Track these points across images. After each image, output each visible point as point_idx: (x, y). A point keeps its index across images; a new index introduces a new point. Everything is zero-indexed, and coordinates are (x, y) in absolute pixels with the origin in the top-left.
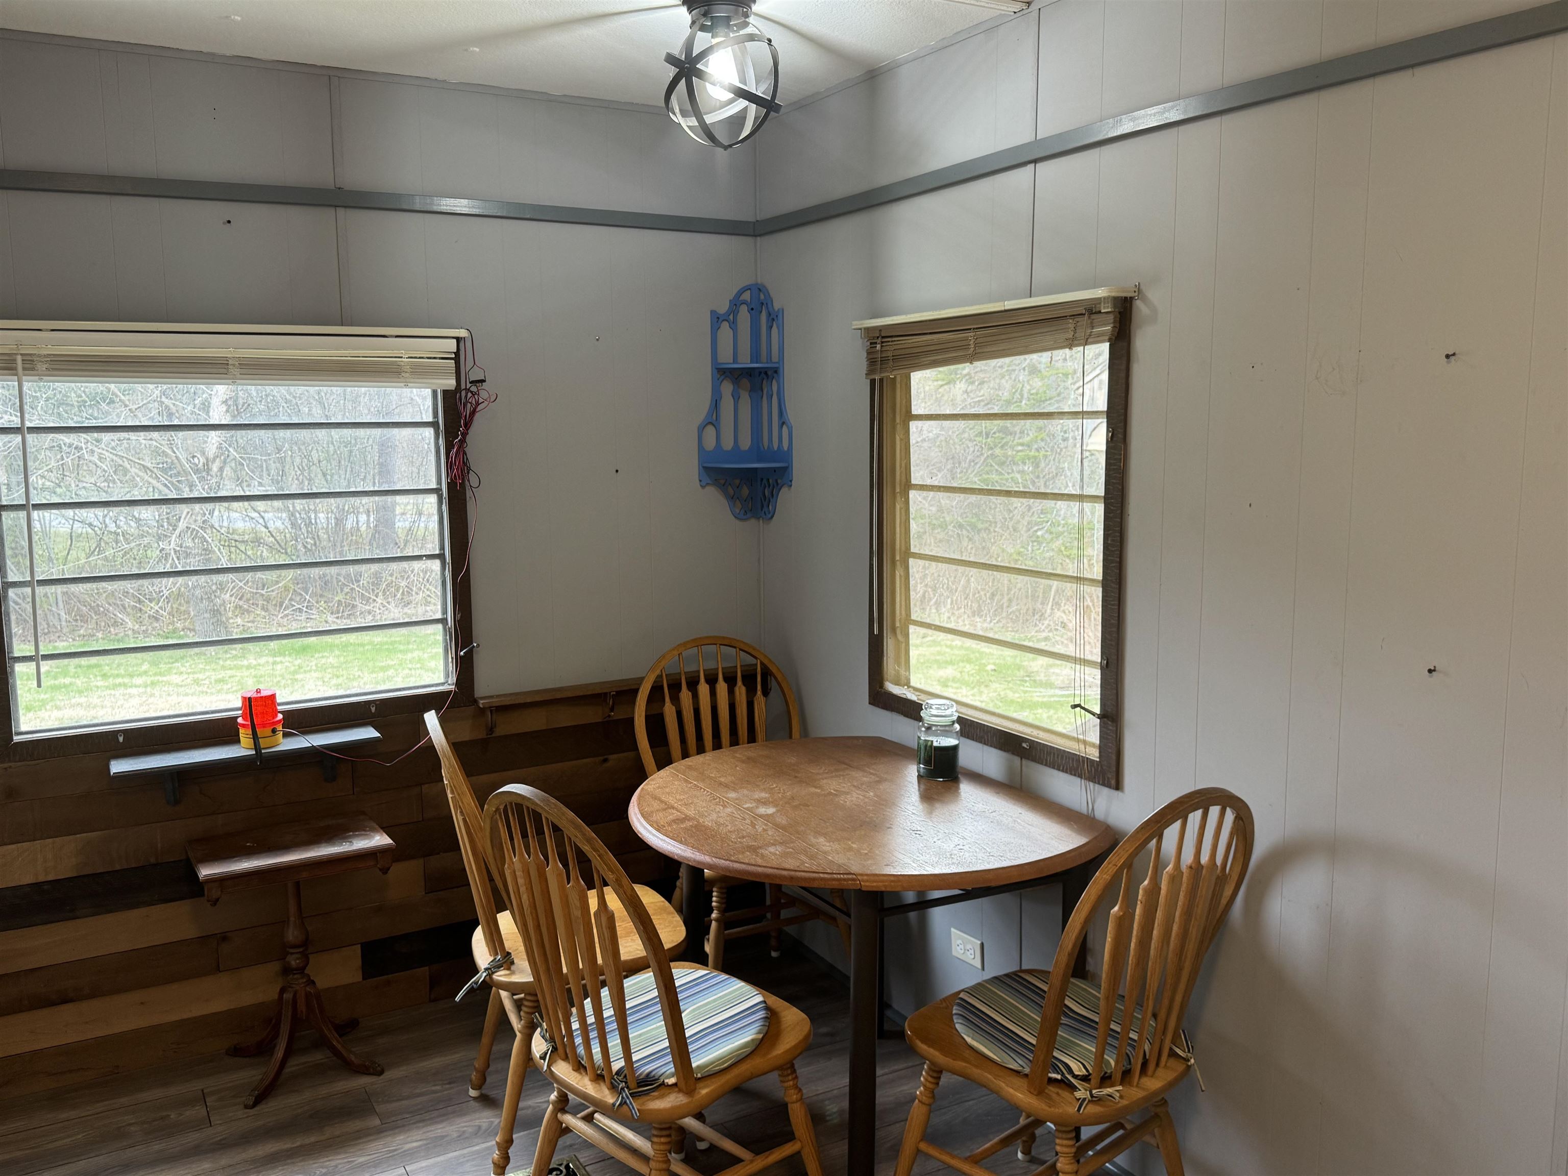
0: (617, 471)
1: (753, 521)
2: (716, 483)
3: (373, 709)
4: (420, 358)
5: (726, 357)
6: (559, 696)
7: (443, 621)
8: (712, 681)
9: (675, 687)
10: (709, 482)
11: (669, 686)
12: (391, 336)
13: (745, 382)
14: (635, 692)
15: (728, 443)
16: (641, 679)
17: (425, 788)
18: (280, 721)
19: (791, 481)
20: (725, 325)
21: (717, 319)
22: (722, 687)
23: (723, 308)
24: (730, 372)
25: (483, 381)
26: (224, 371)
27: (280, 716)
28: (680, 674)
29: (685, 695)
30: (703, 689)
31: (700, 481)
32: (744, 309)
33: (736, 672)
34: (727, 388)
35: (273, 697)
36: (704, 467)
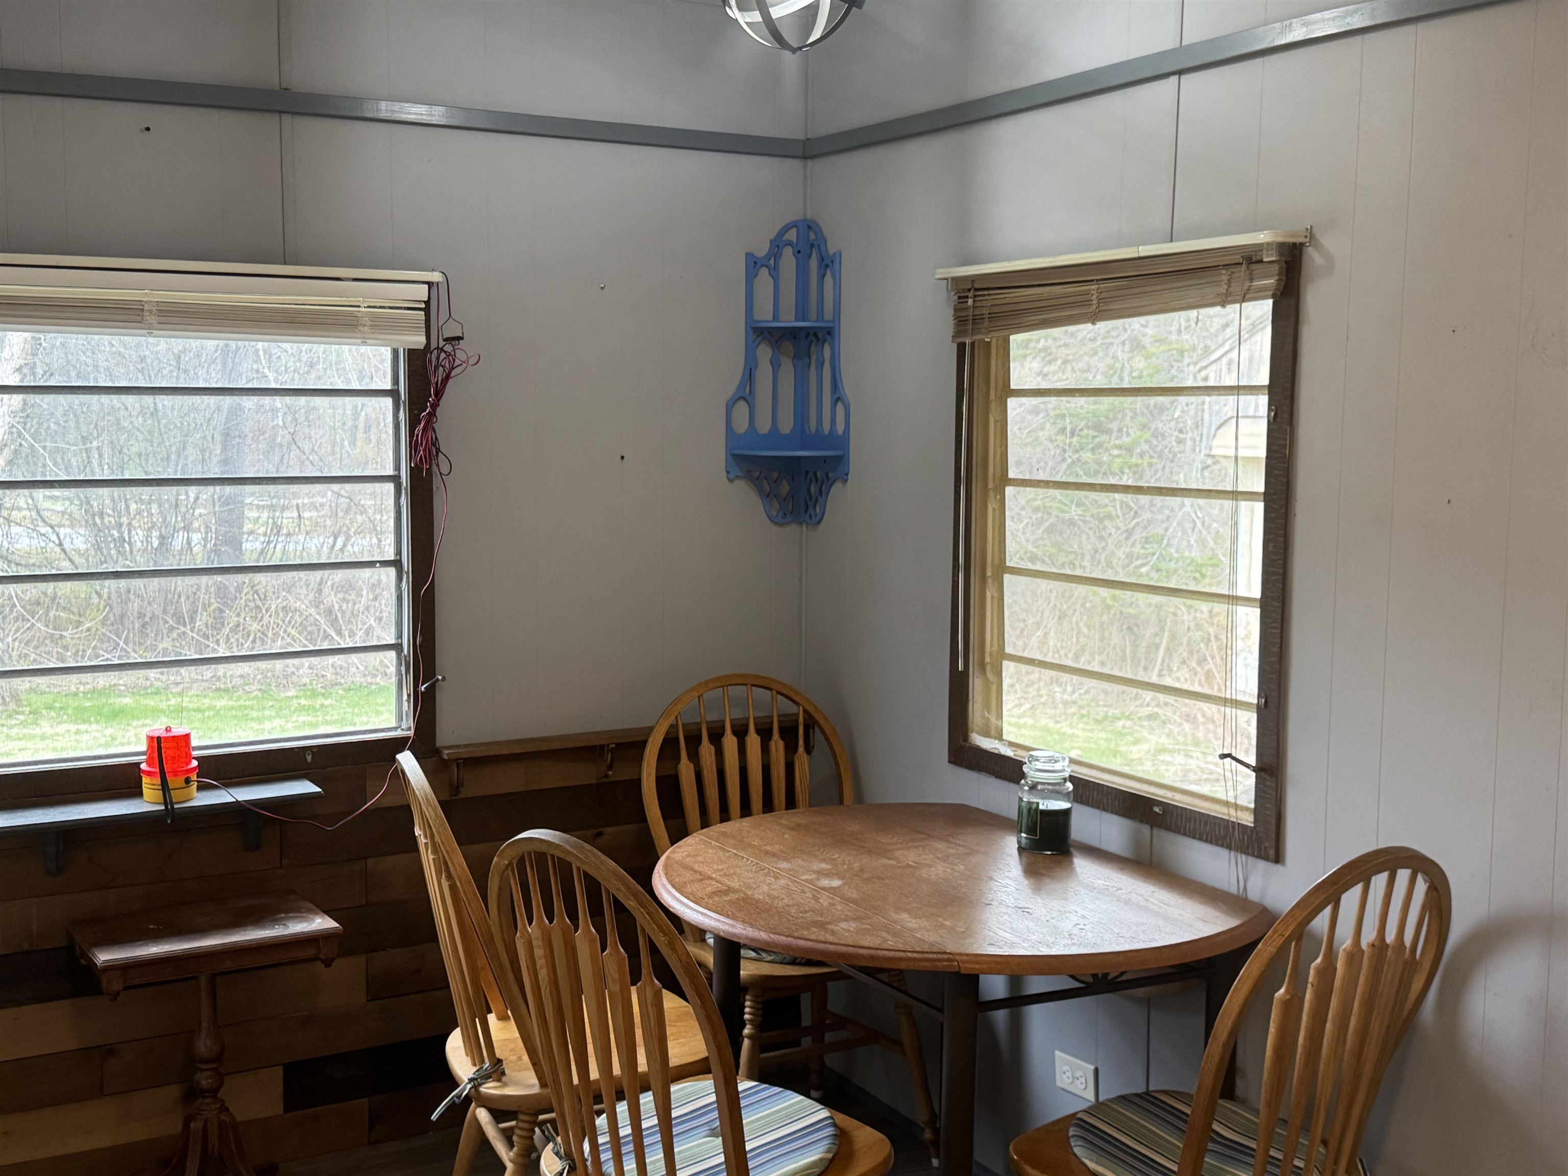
0: (622, 458)
1: (794, 527)
2: (748, 476)
3: (309, 758)
4: (381, 307)
5: (764, 314)
6: (543, 747)
7: (397, 647)
8: (741, 733)
9: (694, 741)
10: (740, 474)
11: (686, 738)
12: (348, 279)
13: (788, 346)
14: (642, 745)
15: (764, 425)
16: (650, 729)
17: (370, 862)
18: (194, 769)
19: (847, 475)
20: (764, 272)
21: (753, 264)
22: (753, 741)
23: (762, 249)
24: (769, 333)
25: (460, 338)
26: (139, 318)
27: (195, 763)
28: (699, 724)
29: (707, 750)
30: (730, 742)
31: (728, 472)
32: (788, 252)
33: (772, 723)
34: (764, 353)
35: (187, 737)
36: (733, 455)
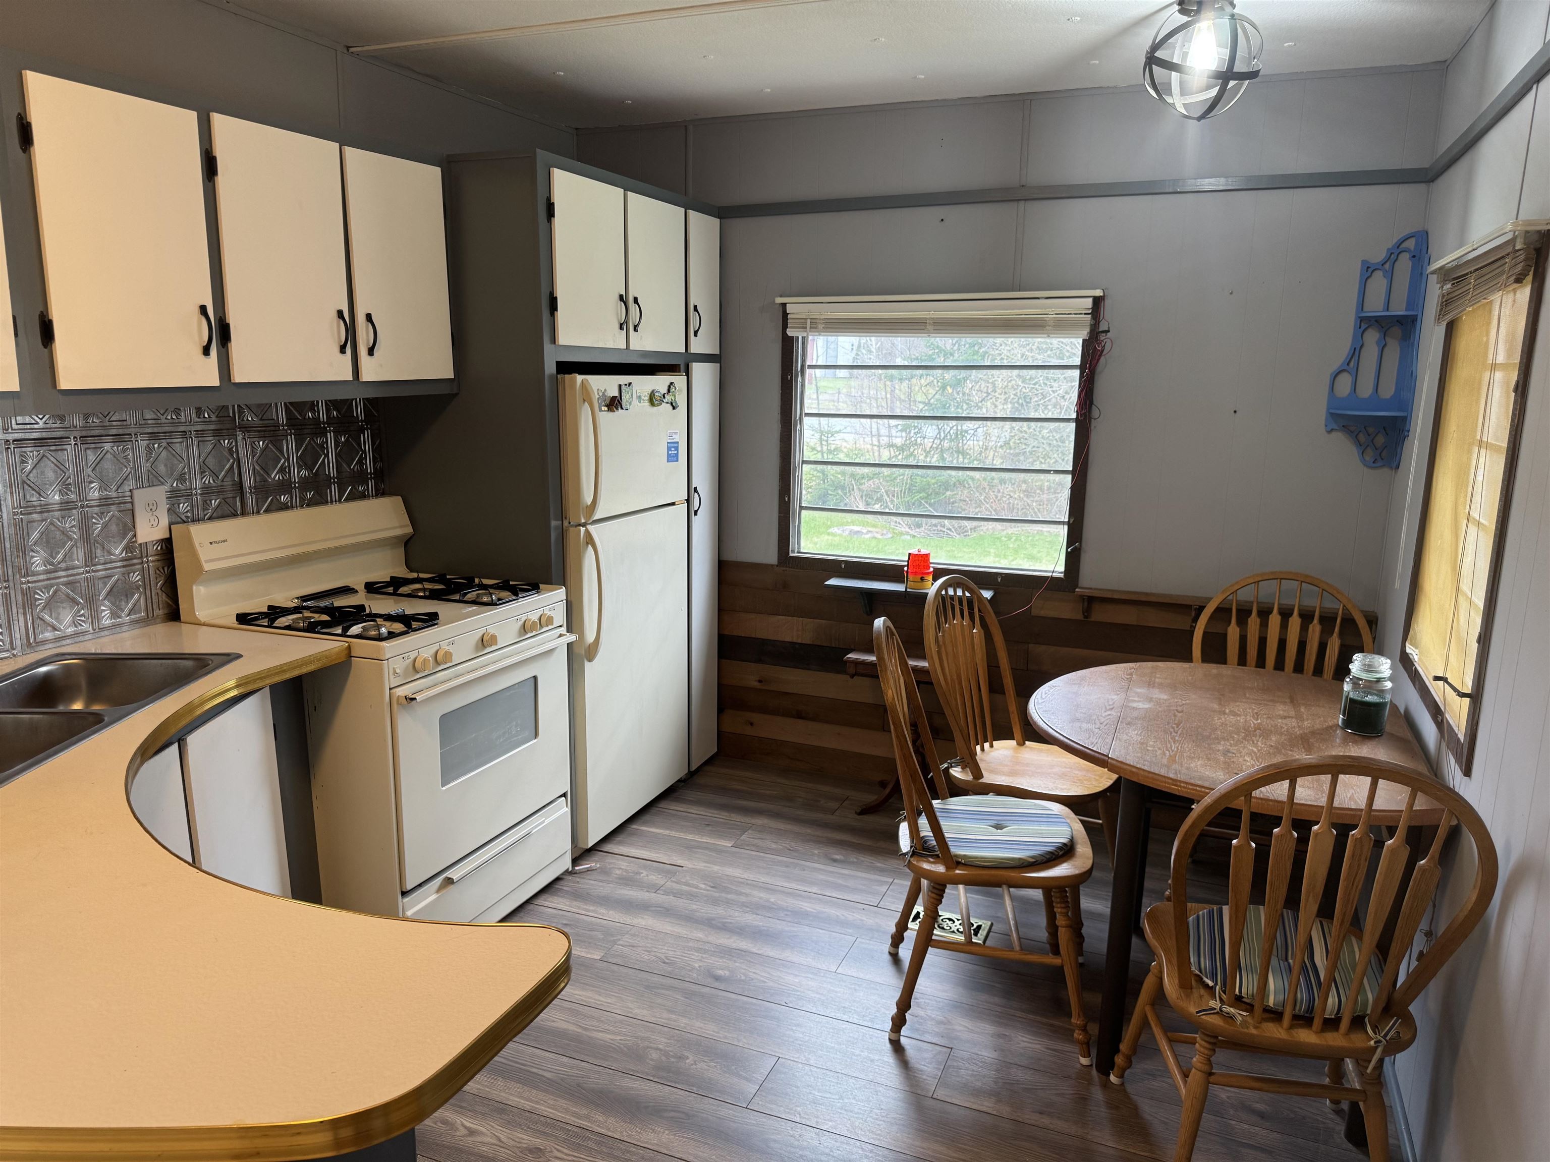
0: (1235, 412)
1: (1386, 470)
2: (1345, 429)
3: (999, 580)
5: (1375, 306)
6: (1143, 599)
8: (1286, 614)
9: (1244, 614)
10: (1336, 427)
11: (1238, 611)
12: (1042, 298)
13: (1397, 330)
14: (1201, 609)
15: (1365, 389)
16: (1210, 599)
17: (1031, 646)
18: (931, 573)
19: (1408, 431)
20: (1378, 275)
21: (1368, 270)
23: (1378, 256)
24: (1376, 321)
25: (1108, 331)
26: (923, 327)
27: (932, 569)
28: (1252, 602)
29: (1254, 621)
30: (1275, 620)
31: (1326, 426)
32: (1405, 258)
33: (1315, 612)
34: (1372, 337)
35: (927, 556)
36: (1332, 414)
